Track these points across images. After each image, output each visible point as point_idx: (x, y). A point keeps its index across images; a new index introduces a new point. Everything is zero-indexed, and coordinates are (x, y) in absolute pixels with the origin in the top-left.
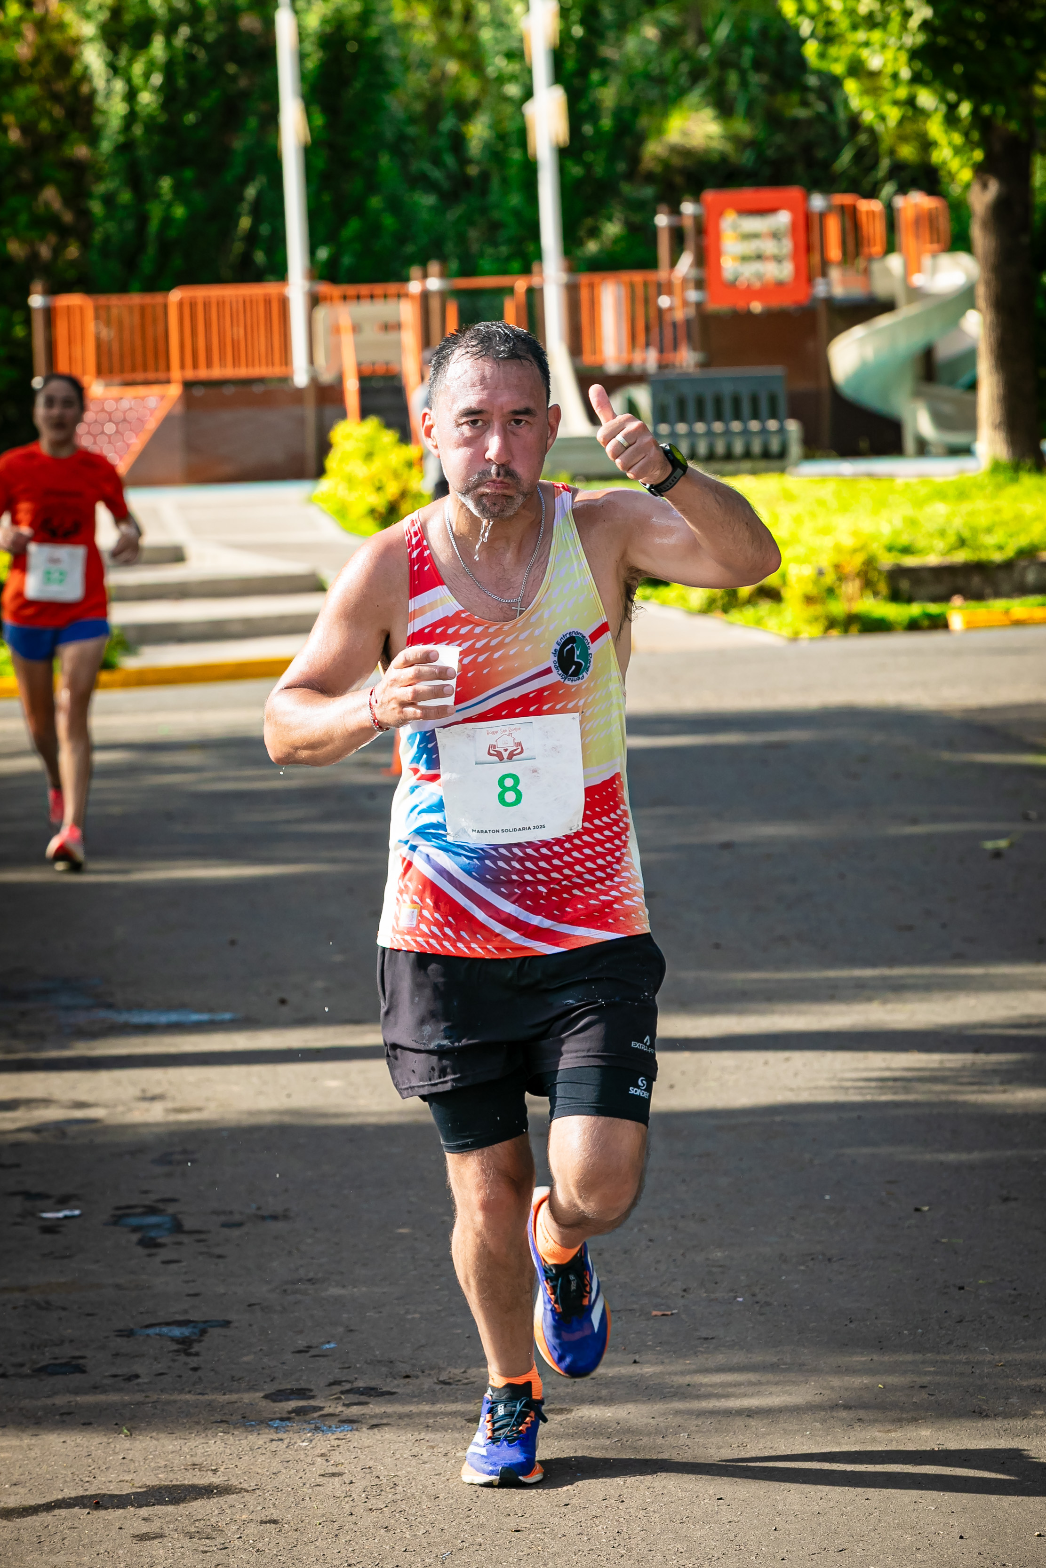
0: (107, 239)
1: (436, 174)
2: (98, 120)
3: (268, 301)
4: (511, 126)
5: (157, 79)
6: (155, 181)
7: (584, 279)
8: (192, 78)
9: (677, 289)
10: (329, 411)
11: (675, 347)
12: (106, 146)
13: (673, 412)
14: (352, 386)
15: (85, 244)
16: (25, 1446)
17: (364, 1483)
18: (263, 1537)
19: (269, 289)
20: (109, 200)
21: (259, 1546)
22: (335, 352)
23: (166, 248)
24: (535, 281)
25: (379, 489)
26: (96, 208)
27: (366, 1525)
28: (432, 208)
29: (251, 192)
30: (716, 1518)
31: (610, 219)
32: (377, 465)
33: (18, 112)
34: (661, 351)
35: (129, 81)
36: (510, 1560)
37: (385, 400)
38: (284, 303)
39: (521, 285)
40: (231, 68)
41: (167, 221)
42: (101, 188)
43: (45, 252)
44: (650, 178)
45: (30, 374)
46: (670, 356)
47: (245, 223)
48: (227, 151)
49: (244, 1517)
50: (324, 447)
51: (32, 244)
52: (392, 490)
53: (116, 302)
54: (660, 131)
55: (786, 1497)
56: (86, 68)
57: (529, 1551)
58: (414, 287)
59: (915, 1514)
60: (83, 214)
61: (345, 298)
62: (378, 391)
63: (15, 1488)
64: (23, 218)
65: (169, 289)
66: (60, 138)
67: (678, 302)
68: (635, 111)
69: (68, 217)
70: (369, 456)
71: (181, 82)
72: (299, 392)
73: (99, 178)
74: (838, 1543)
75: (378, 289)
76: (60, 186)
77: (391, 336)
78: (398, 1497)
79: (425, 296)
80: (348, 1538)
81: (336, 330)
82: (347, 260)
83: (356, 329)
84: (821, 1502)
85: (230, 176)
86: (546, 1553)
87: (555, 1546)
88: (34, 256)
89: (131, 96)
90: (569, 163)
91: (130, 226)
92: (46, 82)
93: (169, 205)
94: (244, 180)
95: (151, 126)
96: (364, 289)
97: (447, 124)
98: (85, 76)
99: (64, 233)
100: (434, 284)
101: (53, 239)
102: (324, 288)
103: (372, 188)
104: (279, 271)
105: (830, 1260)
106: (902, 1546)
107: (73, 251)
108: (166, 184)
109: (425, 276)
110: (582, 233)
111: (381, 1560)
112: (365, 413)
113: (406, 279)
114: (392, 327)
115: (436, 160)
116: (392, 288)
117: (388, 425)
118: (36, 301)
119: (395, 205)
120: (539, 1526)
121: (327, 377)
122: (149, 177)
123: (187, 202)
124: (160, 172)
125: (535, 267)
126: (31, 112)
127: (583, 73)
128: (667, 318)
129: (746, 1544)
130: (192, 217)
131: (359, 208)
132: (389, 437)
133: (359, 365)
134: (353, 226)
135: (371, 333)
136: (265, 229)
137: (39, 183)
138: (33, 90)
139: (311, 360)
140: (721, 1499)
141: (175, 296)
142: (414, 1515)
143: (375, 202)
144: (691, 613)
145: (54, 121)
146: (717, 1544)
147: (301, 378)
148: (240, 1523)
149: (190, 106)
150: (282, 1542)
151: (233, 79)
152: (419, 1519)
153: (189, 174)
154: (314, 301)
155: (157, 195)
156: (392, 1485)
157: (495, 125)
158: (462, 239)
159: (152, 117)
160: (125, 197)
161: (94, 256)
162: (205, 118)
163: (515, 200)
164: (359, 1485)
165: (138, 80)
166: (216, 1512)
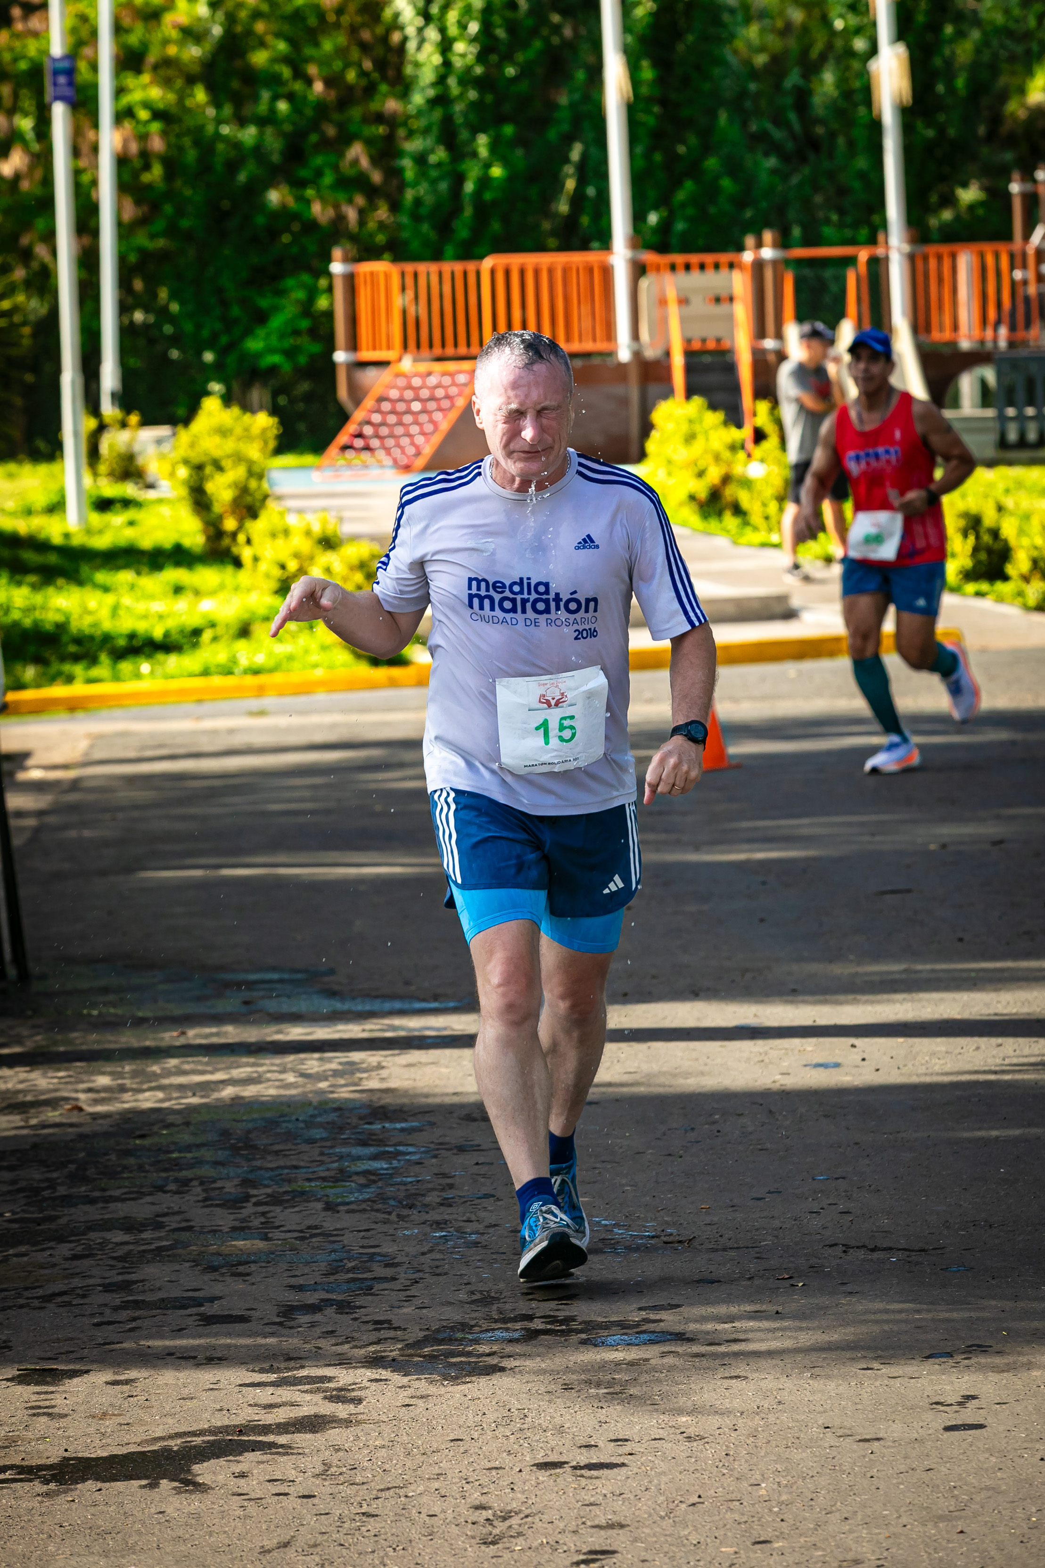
0: (418, 202)
1: (777, 134)
2: (409, 70)
3: (590, 270)
4: (857, 84)
5: (474, 27)
6: (473, 139)
7: (932, 249)
8: (512, 28)
9: (1031, 261)
10: (653, 389)
11: (1028, 325)
12: (418, 99)
13: (1021, 395)
14: (678, 361)
15: (395, 207)
16: (180, 1384)
17: (496, 1415)
18: (391, 1460)
19: (592, 257)
20: (421, 160)
21: (387, 1467)
22: (661, 326)
23: (483, 211)
24: (880, 251)
25: (701, 474)
26: (408, 166)
27: (490, 1449)
28: (774, 172)
29: (576, 153)
30: (820, 1443)
31: (965, 185)
32: (698, 447)
33: (324, 62)
34: (1013, 328)
35: (443, 30)
36: (619, 1478)
37: (714, 378)
38: (607, 272)
39: (863, 255)
40: (556, 18)
41: (484, 182)
42: (414, 145)
43: (352, 214)
44: (1011, 141)
45: (331, 348)
46: (1021, 334)
47: (570, 184)
48: (552, 106)
49: (377, 1443)
50: (647, 428)
51: (337, 206)
52: (714, 474)
53: (427, 269)
54: (1022, 91)
55: (889, 1427)
56: (397, 15)
57: (638, 1470)
58: (748, 257)
59: (1005, 1441)
60: (394, 174)
61: (673, 268)
62: (707, 369)
63: (165, 1420)
64: (328, 179)
65: (481, 257)
66: (370, 90)
67: (1031, 275)
68: (994, 69)
69: (377, 177)
70: (690, 438)
71: (500, 33)
72: (622, 367)
73: (411, 134)
74: (927, 1464)
75: (709, 258)
76: (369, 142)
77: (723, 308)
78: (526, 1426)
79: (759, 266)
80: (471, 1460)
81: (663, 302)
82: (680, 226)
83: (683, 301)
84: (920, 1430)
85: (552, 134)
86: (653, 1473)
87: (663, 1466)
88: (340, 218)
89: (445, 46)
90: (919, 124)
91: (443, 186)
92: (353, 30)
93: (488, 166)
94: (568, 139)
95: (466, 79)
96: (694, 259)
97: (793, 79)
98: (396, 25)
99: (372, 192)
100: (767, 253)
101: (360, 200)
102: (649, 257)
103: (707, 149)
104: (604, 239)
105: (990, 1226)
106: (985, 1466)
107: (382, 213)
108: (482, 142)
109: (759, 245)
110: (934, 199)
111: (499, 1478)
112: (690, 392)
113: (741, 248)
114: (724, 299)
115: (779, 120)
116: (724, 258)
117: (713, 406)
118: (337, 268)
119: (733, 168)
120: (653, 1450)
121: (651, 353)
122: (464, 135)
123: (506, 163)
124: (475, 130)
125: (881, 237)
126: (338, 65)
127: (935, 27)
128: (1020, 291)
129: (841, 1465)
130: (511, 179)
131: (694, 169)
132: (715, 418)
133: (688, 341)
134: (686, 190)
135: (700, 306)
136: (591, 191)
137: (346, 139)
138: (341, 39)
139: (635, 335)
140: (828, 1427)
141: (488, 263)
142: (538, 1441)
143: (712, 163)
144: (1027, 608)
145: (363, 74)
146: (814, 1465)
147: (624, 355)
148: (372, 1448)
149: (507, 57)
150: (409, 1464)
151: (557, 29)
152: (542, 1445)
153: (508, 130)
154: (639, 270)
155: (474, 154)
156: (522, 1416)
157: (842, 82)
158: (807, 204)
159: (469, 69)
160: (439, 155)
161: (404, 219)
162: (525, 71)
163: (862, 163)
164: (491, 1417)
165: (453, 30)
166: (352, 1439)
